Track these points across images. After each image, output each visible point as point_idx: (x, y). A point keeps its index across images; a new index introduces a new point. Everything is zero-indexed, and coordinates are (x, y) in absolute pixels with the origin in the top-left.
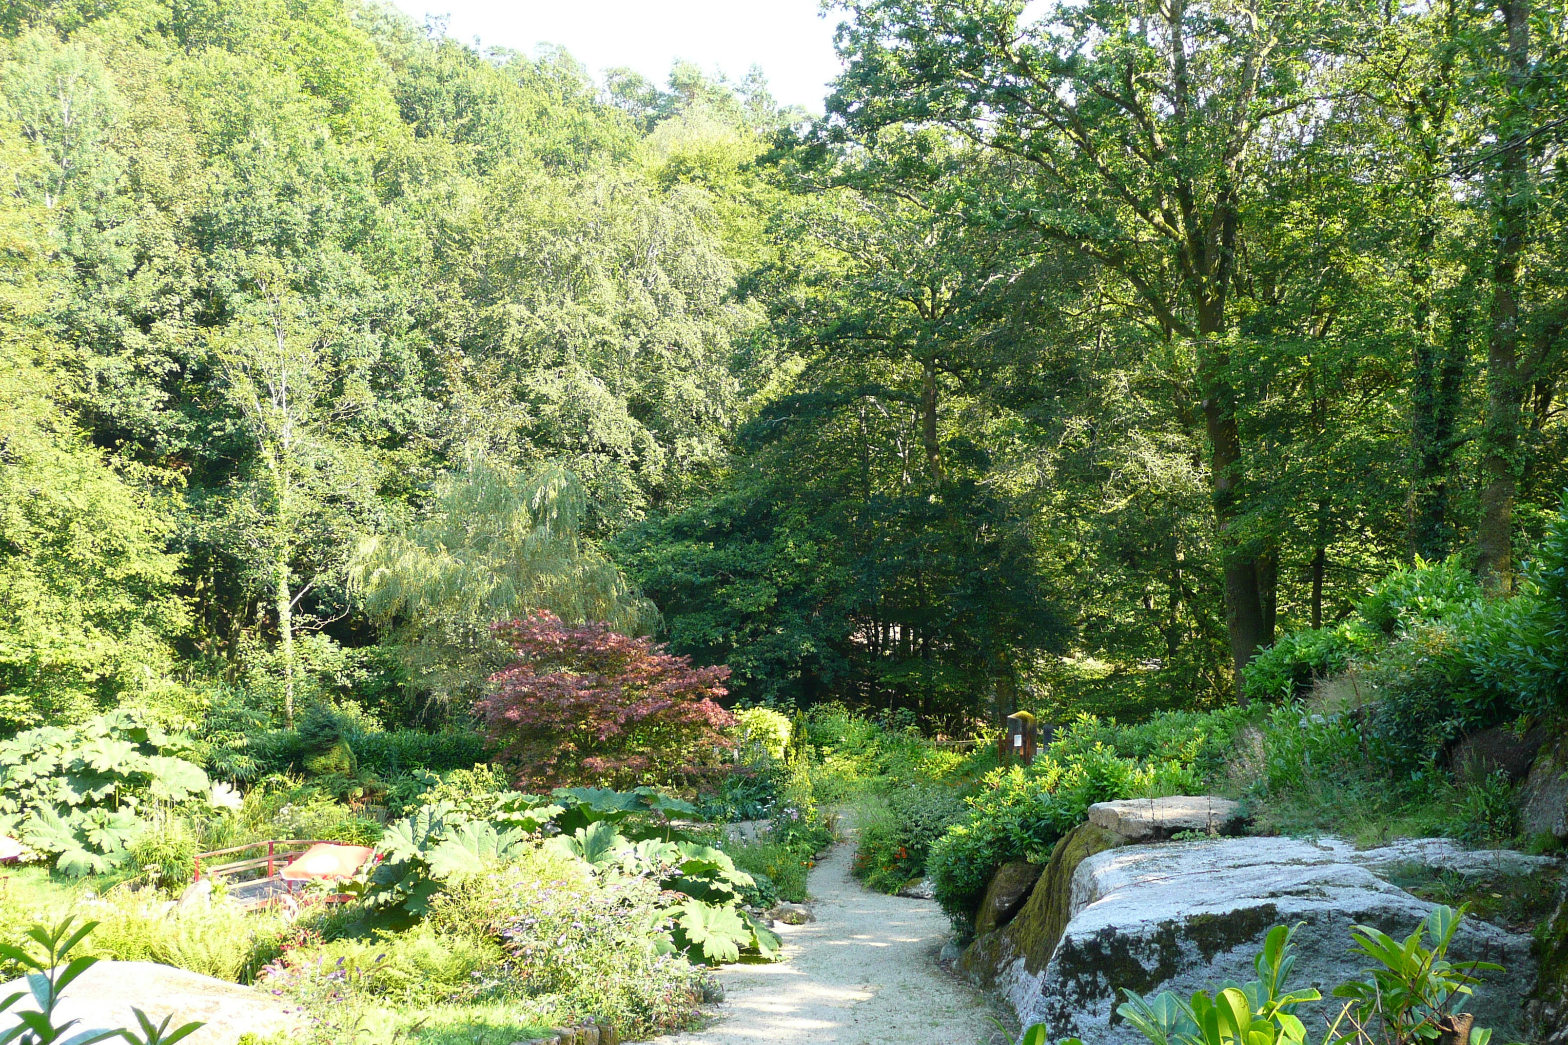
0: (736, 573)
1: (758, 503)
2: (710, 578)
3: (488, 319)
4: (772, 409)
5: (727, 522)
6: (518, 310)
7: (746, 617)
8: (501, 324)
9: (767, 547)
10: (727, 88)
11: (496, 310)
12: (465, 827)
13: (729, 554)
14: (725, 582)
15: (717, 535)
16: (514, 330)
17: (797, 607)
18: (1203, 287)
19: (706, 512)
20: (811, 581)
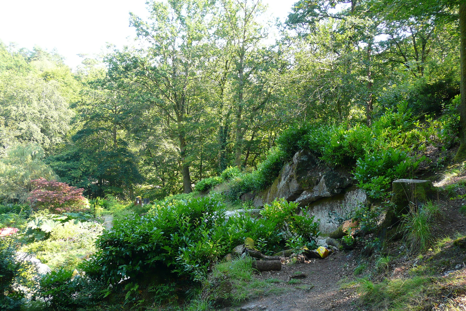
0: (72, 168)
1: (76, 153)
2: (67, 170)
3: (6, 110)
4: (79, 132)
5: (69, 157)
6: (15, 108)
7: (74, 178)
8: (10, 111)
9: (79, 162)
10: (48, 52)
11: (9, 108)
12: (47, 221)
13: (71, 164)
14: (69, 170)
15: (67, 160)
16: (13, 113)
17: (86, 175)
18: (178, 112)
19: (65, 155)
20: (89, 170)
